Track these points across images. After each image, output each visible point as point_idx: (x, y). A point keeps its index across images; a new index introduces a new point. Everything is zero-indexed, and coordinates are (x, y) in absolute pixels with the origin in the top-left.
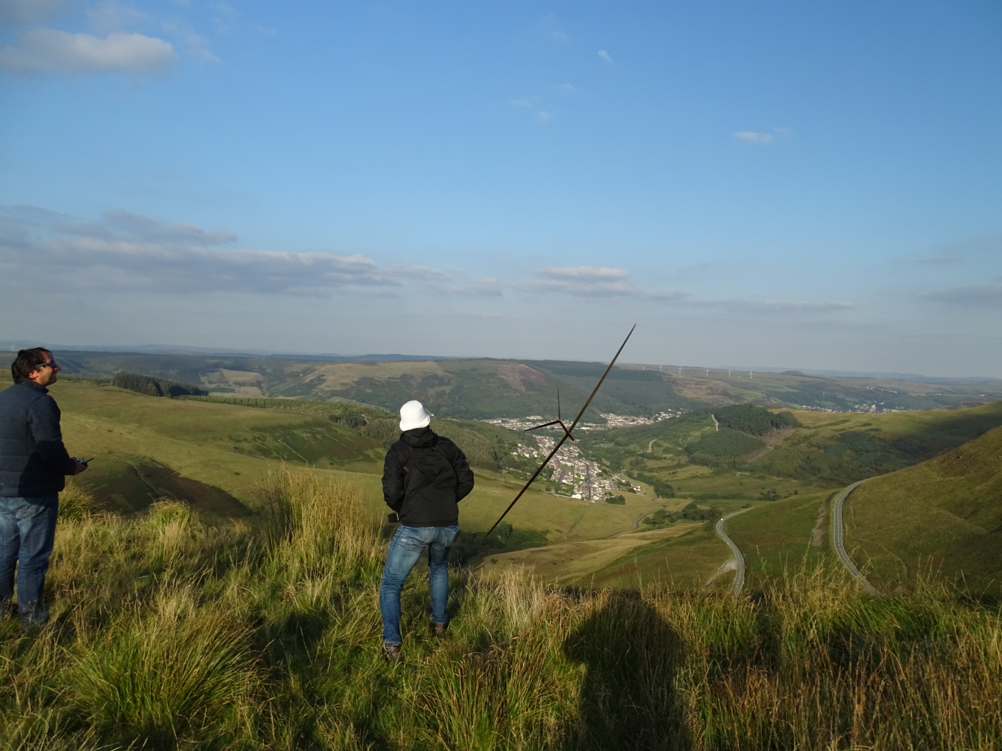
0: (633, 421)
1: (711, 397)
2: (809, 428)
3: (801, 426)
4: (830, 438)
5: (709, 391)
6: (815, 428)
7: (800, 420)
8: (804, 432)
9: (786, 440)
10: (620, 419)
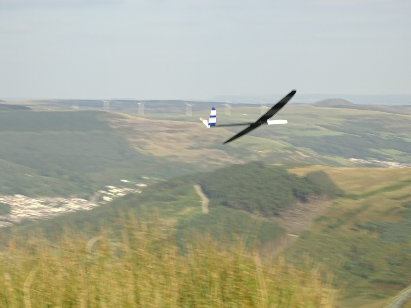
0: (60, 205)
1: (196, 153)
2: (354, 197)
3: (341, 195)
4: (388, 213)
5: (192, 143)
6: (365, 196)
7: (340, 184)
8: (348, 204)
9: (318, 220)
10: (35, 203)
